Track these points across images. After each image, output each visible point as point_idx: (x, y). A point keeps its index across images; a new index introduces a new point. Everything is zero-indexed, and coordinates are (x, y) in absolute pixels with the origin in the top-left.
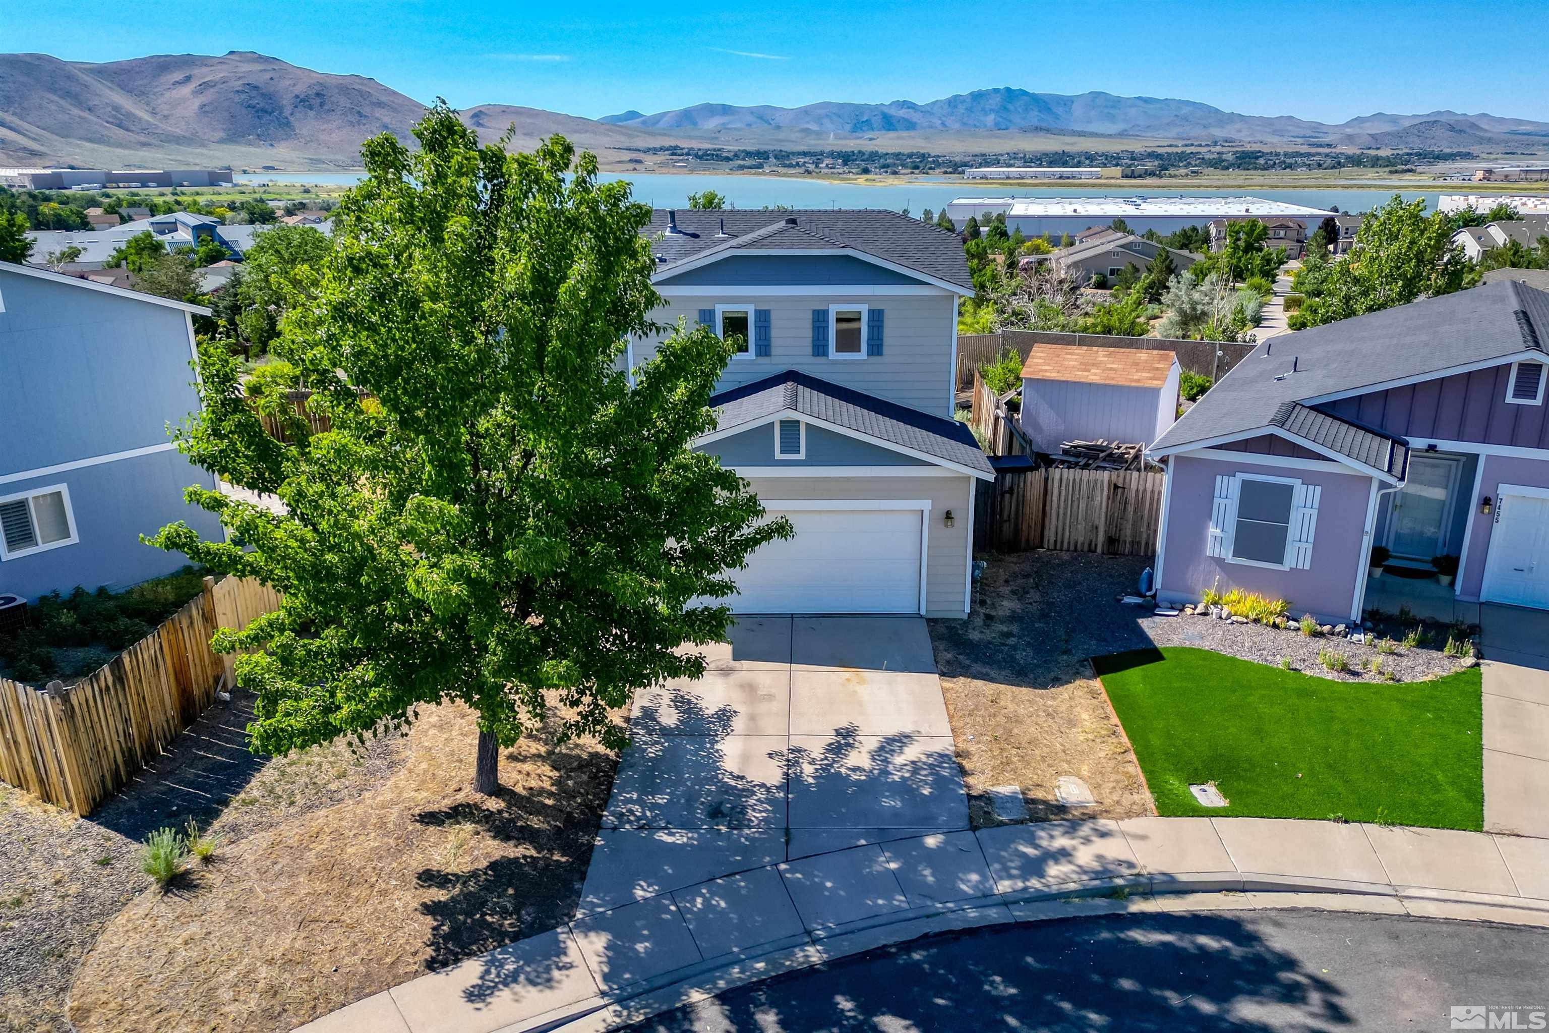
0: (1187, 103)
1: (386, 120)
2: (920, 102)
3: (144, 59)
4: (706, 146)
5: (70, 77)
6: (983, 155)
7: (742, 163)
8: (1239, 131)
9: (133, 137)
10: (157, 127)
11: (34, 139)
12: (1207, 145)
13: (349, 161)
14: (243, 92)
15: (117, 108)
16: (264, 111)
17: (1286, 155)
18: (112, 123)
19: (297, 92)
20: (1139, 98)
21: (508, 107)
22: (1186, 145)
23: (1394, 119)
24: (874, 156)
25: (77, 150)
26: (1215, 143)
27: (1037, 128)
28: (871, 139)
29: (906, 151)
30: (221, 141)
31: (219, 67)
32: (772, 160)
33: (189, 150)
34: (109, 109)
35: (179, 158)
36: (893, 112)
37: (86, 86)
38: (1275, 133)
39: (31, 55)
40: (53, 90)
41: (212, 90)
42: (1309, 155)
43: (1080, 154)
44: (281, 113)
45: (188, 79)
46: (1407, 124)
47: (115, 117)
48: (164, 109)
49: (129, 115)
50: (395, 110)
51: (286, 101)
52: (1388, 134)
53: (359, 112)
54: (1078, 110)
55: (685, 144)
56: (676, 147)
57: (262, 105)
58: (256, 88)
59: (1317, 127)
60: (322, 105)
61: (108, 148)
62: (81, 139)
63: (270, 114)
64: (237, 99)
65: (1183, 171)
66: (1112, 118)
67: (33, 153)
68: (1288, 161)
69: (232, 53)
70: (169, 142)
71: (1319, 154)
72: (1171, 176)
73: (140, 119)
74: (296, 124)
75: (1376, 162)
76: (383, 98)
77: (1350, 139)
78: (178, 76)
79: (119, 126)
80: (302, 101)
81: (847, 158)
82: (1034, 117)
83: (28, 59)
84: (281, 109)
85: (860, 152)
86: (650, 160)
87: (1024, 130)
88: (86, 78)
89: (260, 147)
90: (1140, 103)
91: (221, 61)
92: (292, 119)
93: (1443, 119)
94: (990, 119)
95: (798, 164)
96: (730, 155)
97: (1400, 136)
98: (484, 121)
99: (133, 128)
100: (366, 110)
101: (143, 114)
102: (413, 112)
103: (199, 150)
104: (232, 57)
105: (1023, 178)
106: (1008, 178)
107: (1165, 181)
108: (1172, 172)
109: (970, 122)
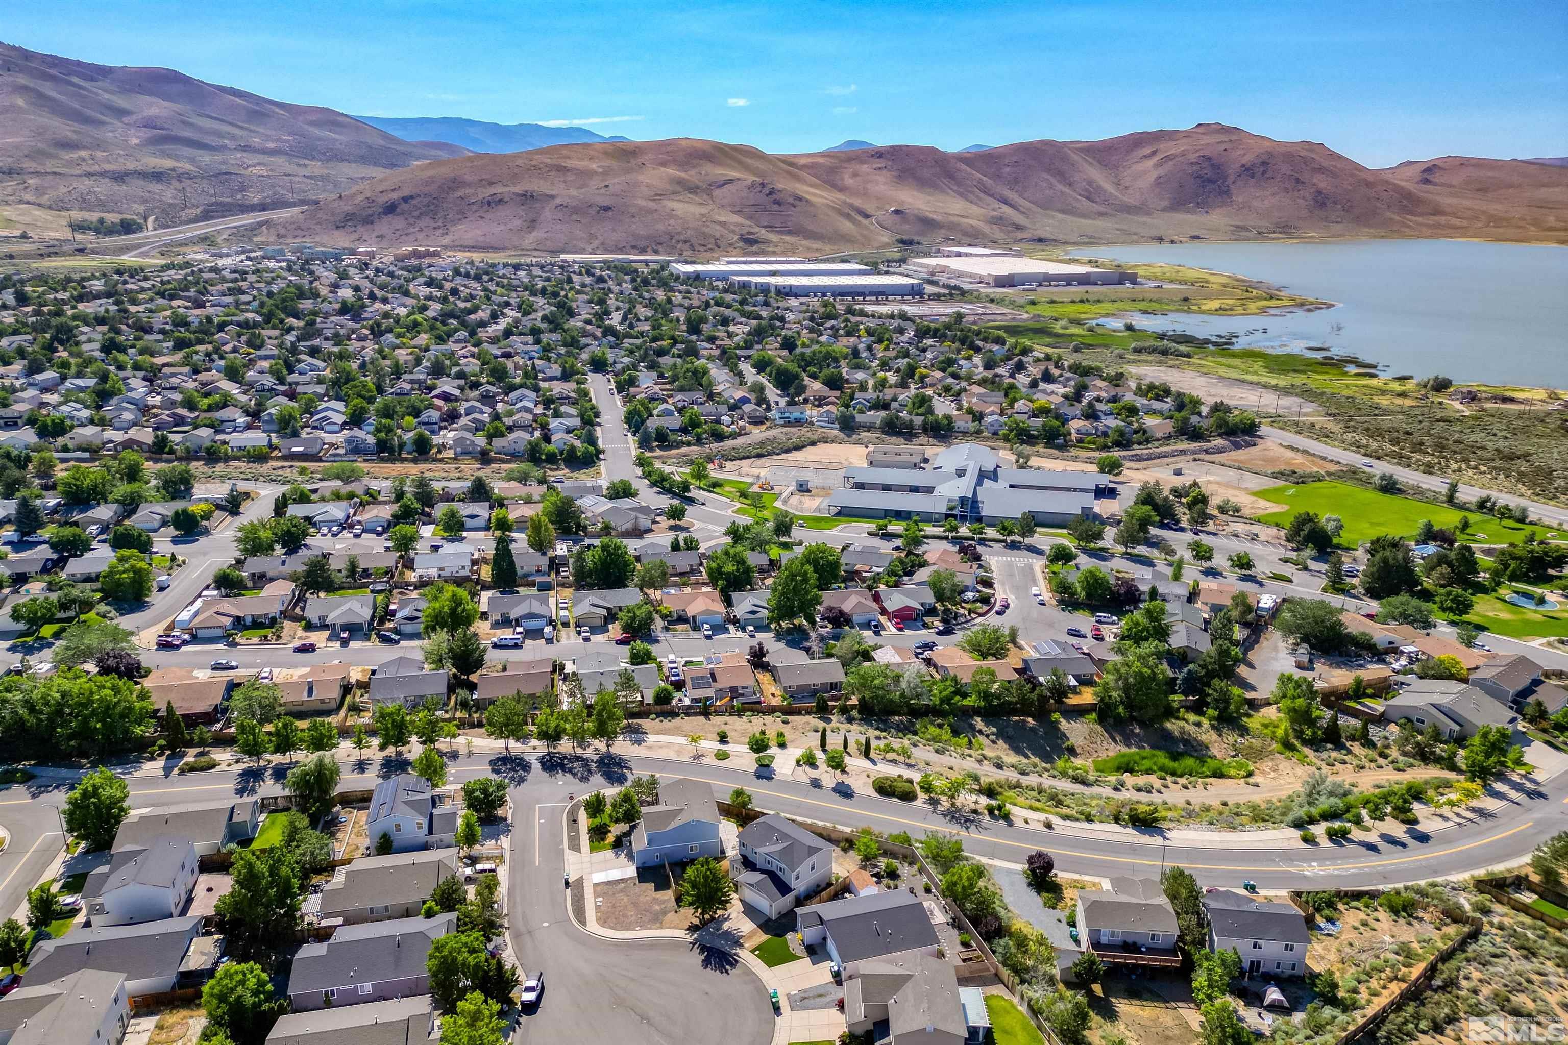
1: (1322, 185)
5: (1062, 157)
9: (1095, 208)
10: (1117, 198)
13: (1272, 227)
14: (1197, 163)
15: (1091, 182)
16: (1210, 181)
18: (1084, 196)
19: (1244, 162)
30: (1164, 210)
31: (1184, 141)
34: (1084, 183)
35: (1125, 227)
37: (1072, 163)
39: (1042, 142)
40: (1048, 171)
41: (1171, 163)
44: (1225, 181)
45: (1154, 153)
47: (1086, 190)
48: (1127, 181)
49: (1098, 188)
50: (1334, 175)
51: (1232, 170)
53: (1297, 179)
57: (1209, 175)
58: (1209, 159)
60: (1264, 173)
61: (1073, 218)
62: (1057, 211)
63: (1214, 183)
64: (1190, 170)
69: (1199, 125)
70: (1124, 211)
73: (1105, 191)
74: (1235, 192)
76: (1326, 164)
78: (1147, 151)
79: (1088, 198)
80: (1248, 169)
84: (1225, 178)
88: (1076, 157)
89: (1195, 214)
91: (1187, 134)
92: (1232, 187)
99: (1099, 200)
100: (1305, 177)
101: (1109, 187)
102: (1352, 175)
103: (1145, 219)
104: (1200, 130)
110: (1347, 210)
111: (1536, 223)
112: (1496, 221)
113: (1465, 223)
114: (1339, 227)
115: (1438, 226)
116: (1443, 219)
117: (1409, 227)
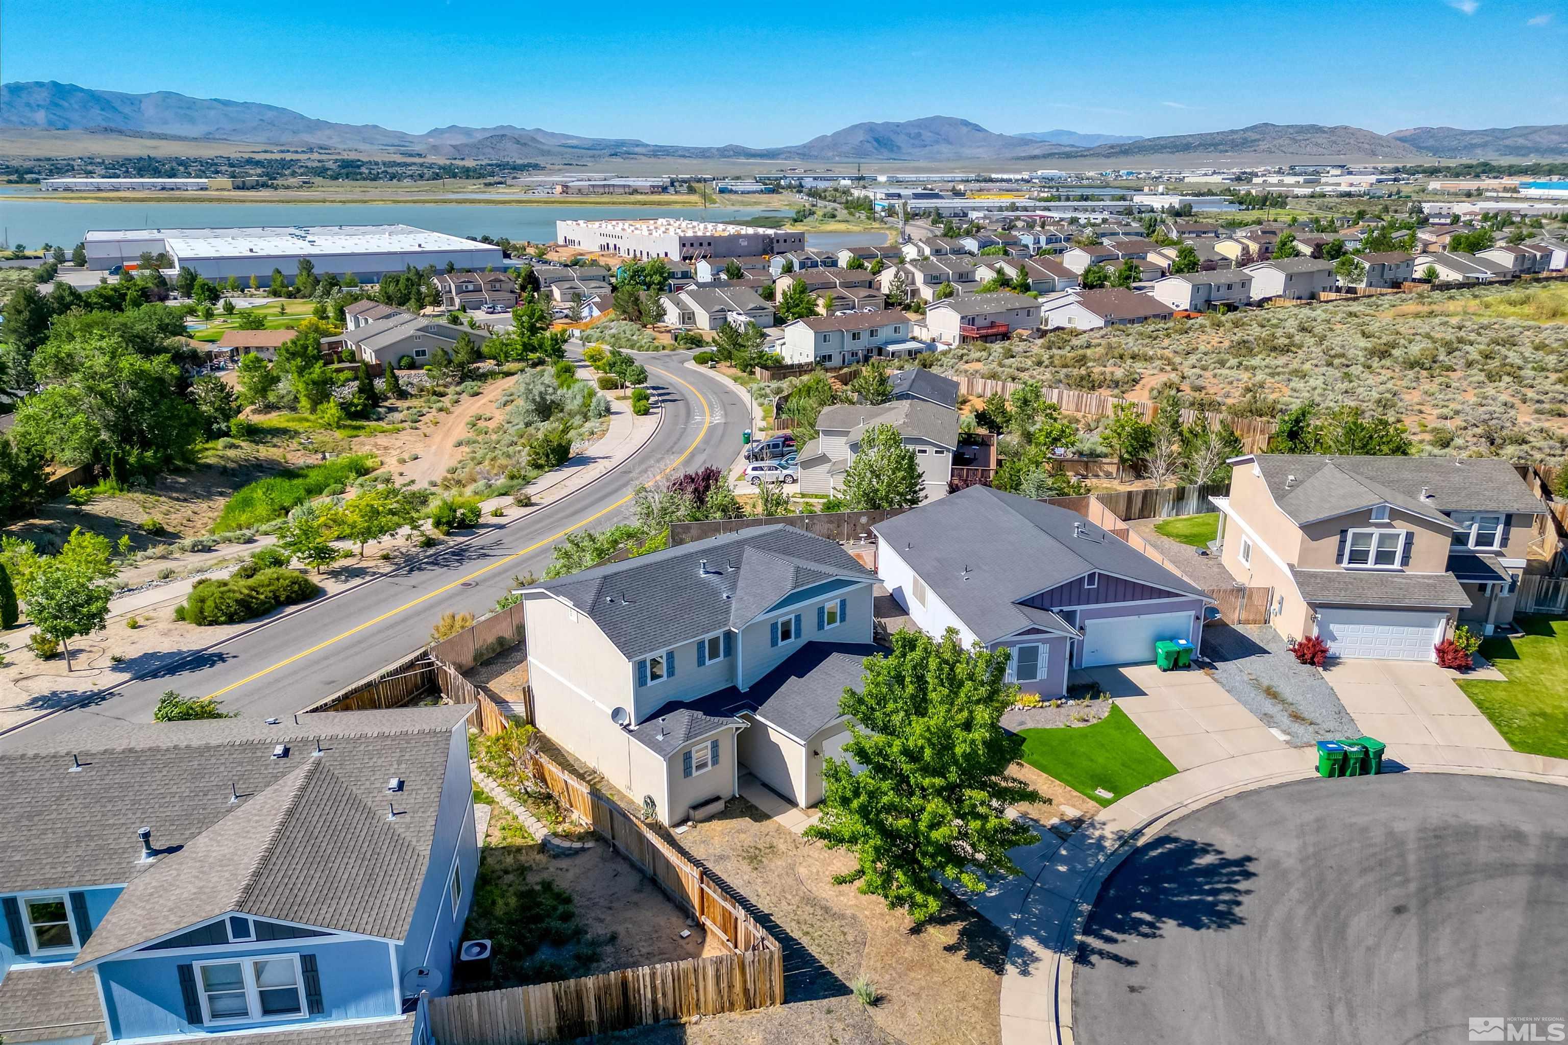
0: (270, 108)
6: (49, 159)
8: (330, 138)
12: (303, 152)
17: (384, 164)
20: (215, 100)
22: (282, 152)
23: (468, 132)
26: (311, 150)
27: (106, 129)
38: (364, 140)
42: (406, 165)
43: (170, 160)
46: (480, 136)
52: (467, 145)
54: (149, 110)
59: (402, 136)
65: (292, 181)
66: (192, 121)
68: (390, 170)
71: (415, 164)
72: (287, 188)
75: (468, 173)
77: (435, 149)
82: (97, 116)
87: (91, 131)
90: (220, 106)
97: (477, 148)
105: (117, 190)
106: (99, 190)
107: (281, 194)
108: (280, 182)
109: (14, 118)
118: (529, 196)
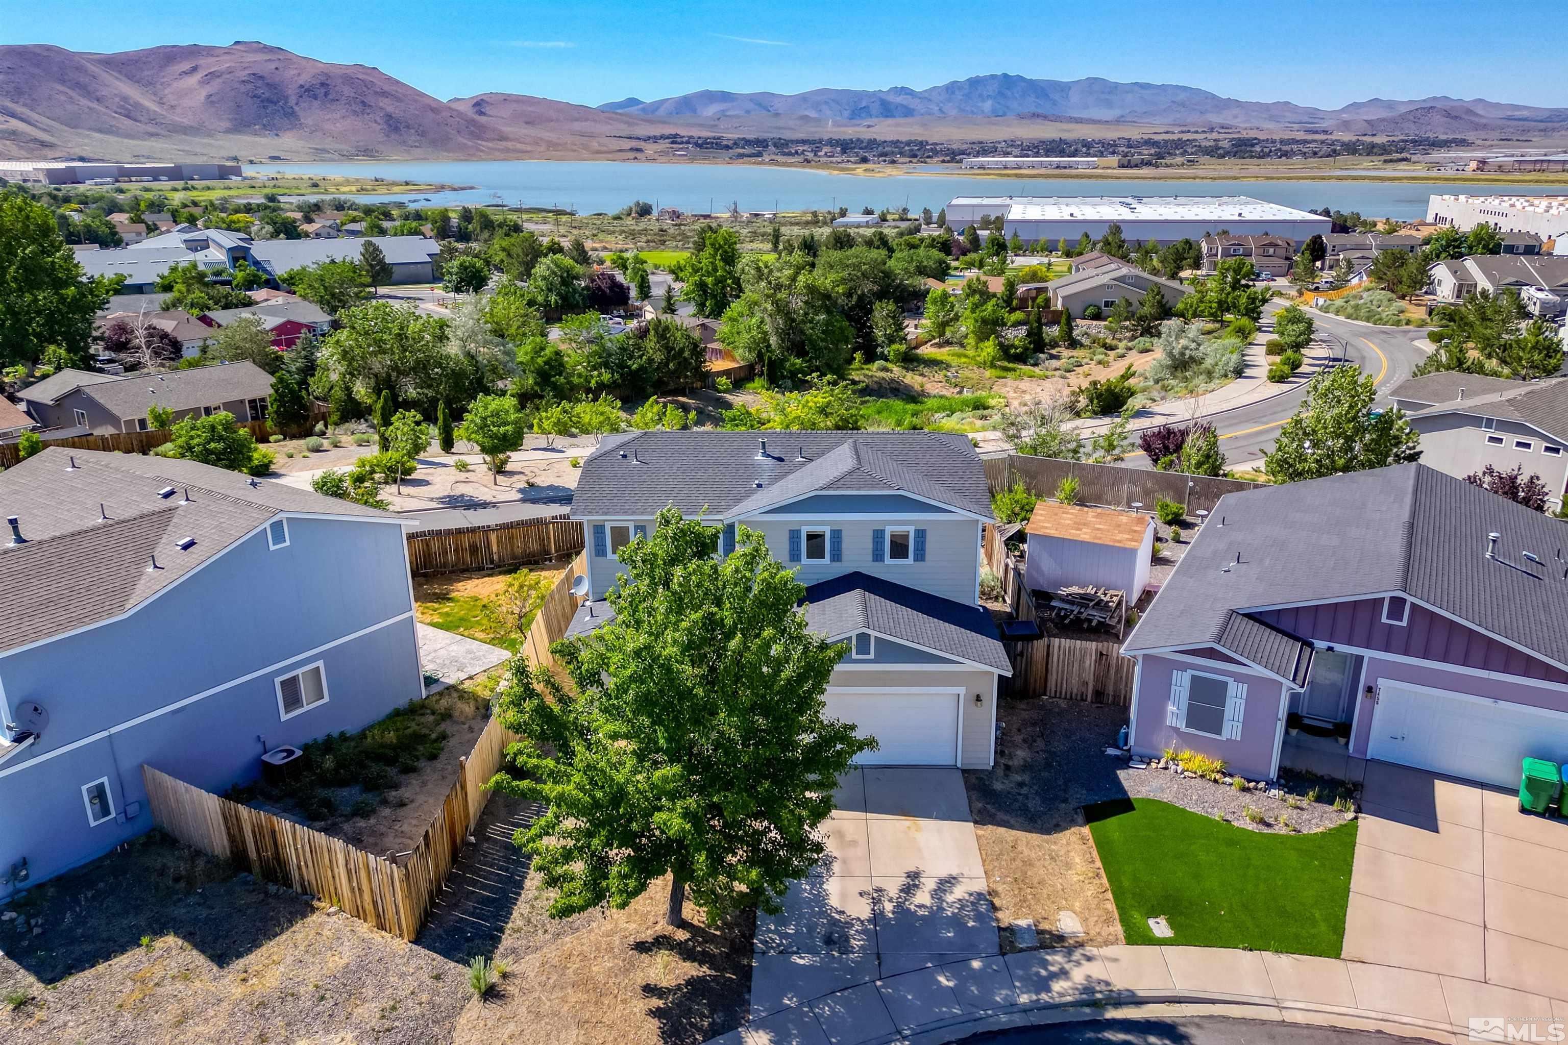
0: (1184, 88)
1: (390, 109)
2: (918, 88)
3: (151, 50)
4: (705, 134)
5: (79, 69)
6: (981, 143)
7: (741, 151)
8: (1236, 117)
9: (141, 127)
10: (165, 117)
11: (44, 130)
12: (1204, 132)
13: (353, 151)
14: (248, 82)
15: (125, 99)
16: (270, 101)
17: (1281, 142)
18: (120, 114)
19: (301, 82)
20: (1136, 84)
21: (509, 95)
22: (1183, 132)
23: (1391, 105)
24: (872, 144)
25: (86, 141)
26: (1212, 130)
27: (1034, 115)
28: (869, 126)
29: (904, 139)
30: (228, 131)
31: (226, 57)
32: (772, 148)
33: (197, 139)
34: (117, 99)
35: (187, 148)
36: (891, 98)
37: (94, 77)
38: (1271, 118)
39: (40, 46)
40: (63, 81)
41: (219, 80)
42: (1305, 142)
43: (1076, 142)
44: (286, 102)
45: (194, 69)
46: (1403, 110)
47: (122, 107)
48: (171, 99)
49: (137, 105)
50: (398, 100)
51: (292, 92)
52: (1383, 120)
53: (363, 102)
54: (1074, 97)
55: (683, 132)
56: (676, 136)
57: (267, 95)
58: (262, 78)
59: (1313, 113)
60: (326, 94)
61: (116, 139)
62: (90, 129)
63: (275, 103)
64: (243, 88)
65: (1179, 160)
66: (1109, 104)
67: (44, 144)
68: (1284, 148)
69: (237, 43)
70: (177, 132)
71: (1315, 141)
72: (1167, 166)
73: (148, 110)
74: (301, 114)
75: (1371, 150)
76: (386, 88)
77: (1346, 125)
78: (186, 66)
79: (128, 116)
80: (308, 90)
81: (846, 146)
82: (1031, 104)
83: (38, 51)
84: (286, 98)
85: (858, 140)
86: (650, 149)
87: (1021, 117)
88: (93, 68)
89: (265, 136)
90: (1136, 88)
91: (228, 51)
92: (296, 108)
93: (1439, 105)
94: (988, 105)
95: (797, 152)
96: (730, 143)
97: (1396, 122)
98: (487, 109)
99: (142, 119)
100: (371, 100)
101: (150, 104)
102: (416, 101)
103: (206, 140)
104: (238, 47)
105: (1020, 168)
106: (1006, 168)
107: (1161, 171)
108: (1168, 160)
109: (968, 108)
110: (423, 134)
111: (586, 147)
112: (552, 145)
113: (529, 148)
114: (418, 150)
115: (507, 150)
116: (509, 144)
117: (482, 151)
118: (1434, 173)
